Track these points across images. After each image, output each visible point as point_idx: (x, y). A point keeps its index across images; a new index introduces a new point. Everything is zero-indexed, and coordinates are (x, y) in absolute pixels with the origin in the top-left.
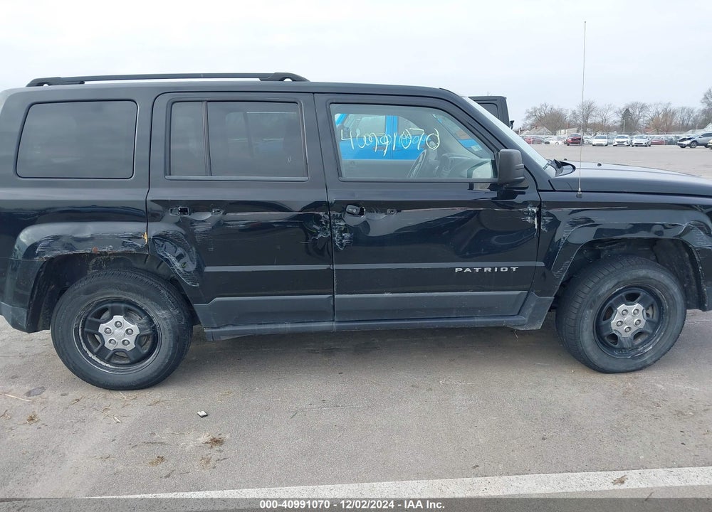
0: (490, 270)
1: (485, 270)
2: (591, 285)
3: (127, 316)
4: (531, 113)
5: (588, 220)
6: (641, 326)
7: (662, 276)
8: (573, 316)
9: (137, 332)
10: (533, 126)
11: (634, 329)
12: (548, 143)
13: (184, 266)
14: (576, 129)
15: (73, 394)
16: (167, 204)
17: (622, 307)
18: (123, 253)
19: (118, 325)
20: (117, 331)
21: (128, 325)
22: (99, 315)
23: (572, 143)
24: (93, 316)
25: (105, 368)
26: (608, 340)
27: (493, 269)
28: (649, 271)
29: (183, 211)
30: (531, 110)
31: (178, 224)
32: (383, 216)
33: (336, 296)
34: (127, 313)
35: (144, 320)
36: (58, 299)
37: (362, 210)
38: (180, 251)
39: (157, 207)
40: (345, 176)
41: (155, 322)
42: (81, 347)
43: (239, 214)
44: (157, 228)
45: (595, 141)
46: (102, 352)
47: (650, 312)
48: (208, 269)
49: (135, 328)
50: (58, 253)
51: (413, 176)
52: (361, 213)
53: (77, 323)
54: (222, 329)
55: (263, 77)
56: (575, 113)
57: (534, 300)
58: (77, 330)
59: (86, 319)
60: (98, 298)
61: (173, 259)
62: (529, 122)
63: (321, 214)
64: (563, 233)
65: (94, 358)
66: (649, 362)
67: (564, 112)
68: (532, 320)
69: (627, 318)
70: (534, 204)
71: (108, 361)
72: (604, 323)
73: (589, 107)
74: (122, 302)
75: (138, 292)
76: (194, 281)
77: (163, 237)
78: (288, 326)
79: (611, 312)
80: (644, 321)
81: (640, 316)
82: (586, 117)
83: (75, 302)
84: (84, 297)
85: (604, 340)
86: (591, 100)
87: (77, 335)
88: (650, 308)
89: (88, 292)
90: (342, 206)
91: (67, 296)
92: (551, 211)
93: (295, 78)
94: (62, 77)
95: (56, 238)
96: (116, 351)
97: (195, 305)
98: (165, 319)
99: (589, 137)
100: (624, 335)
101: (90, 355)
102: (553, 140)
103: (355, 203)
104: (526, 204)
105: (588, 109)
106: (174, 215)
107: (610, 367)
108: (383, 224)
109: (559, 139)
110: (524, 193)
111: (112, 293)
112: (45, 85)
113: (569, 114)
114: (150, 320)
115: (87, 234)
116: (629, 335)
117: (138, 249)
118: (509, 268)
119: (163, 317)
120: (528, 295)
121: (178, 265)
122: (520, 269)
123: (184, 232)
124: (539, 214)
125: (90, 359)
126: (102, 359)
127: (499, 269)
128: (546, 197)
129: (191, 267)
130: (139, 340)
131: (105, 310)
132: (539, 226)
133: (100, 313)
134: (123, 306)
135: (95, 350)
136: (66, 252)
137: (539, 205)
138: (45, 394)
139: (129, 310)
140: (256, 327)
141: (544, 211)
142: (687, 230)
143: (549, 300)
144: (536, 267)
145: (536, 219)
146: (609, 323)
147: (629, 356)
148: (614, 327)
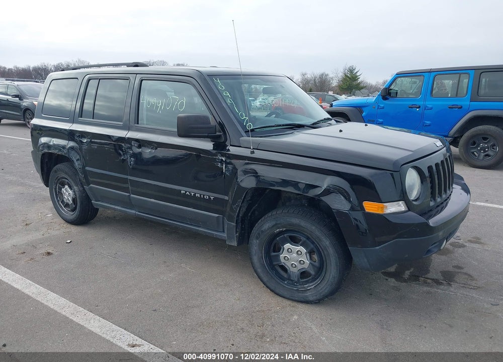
0: (199, 196)
1: (197, 195)
3: (70, 188)
5: (255, 172)
6: (305, 266)
7: (314, 228)
11: (299, 267)
13: (79, 165)
17: (287, 246)
19: (66, 190)
20: (66, 193)
24: (60, 184)
25: (63, 210)
27: (201, 195)
29: (79, 136)
32: (149, 150)
33: (131, 195)
34: (68, 185)
37: (140, 145)
38: (78, 157)
42: (57, 198)
43: (95, 140)
44: (71, 144)
47: (315, 257)
48: (87, 168)
50: (45, 151)
53: (55, 186)
61: (75, 161)
63: (123, 144)
64: (238, 179)
68: (229, 238)
69: (293, 256)
70: (223, 155)
75: (68, 175)
76: (82, 174)
77: (72, 149)
79: (278, 248)
80: (307, 263)
81: (304, 258)
85: (275, 268)
87: (56, 192)
88: (313, 253)
89: (56, 172)
90: (130, 141)
92: (233, 161)
95: (44, 144)
96: (67, 203)
97: (85, 187)
100: (292, 269)
103: (137, 141)
104: (218, 153)
107: (280, 293)
115: (52, 144)
116: (295, 270)
117: (65, 153)
118: (209, 197)
120: (223, 218)
122: (215, 199)
123: (79, 147)
124: (226, 162)
126: (63, 206)
127: (204, 196)
129: (81, 166)
130: (73, 200)
132: (225, 171)
134: (67, 181)
136: (47, 151)
137: (225, 155)
141: (228, 161)
142: (327, 192)
143: (234, 225)
144: (223, 199)
145: (224, 165)
146: (278, 256)
147: (295, 288)
148: (282, 260)
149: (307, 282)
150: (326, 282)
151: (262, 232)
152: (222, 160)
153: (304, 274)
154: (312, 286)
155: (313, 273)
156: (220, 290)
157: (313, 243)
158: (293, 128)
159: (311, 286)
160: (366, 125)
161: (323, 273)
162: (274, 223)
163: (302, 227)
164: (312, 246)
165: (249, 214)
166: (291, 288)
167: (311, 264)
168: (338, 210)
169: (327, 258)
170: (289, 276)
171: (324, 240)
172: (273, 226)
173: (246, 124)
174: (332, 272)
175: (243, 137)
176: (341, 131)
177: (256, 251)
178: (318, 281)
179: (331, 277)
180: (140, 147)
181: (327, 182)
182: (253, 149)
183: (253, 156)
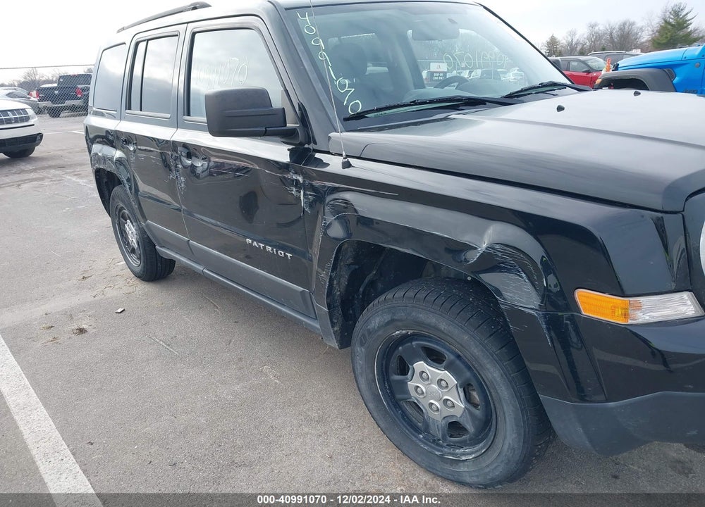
0: (270, 250)
1: (267, 248)
6: (457, 412)
7: (466, 337)
17: (418, 365)
19: (129, 227)
20: (130, 232)
21: (132, 229)
24: (122, 217)
27: (273, 250)
29: (125, 141)
33: (190, 241)
37: (189, 153)
59: (119, 218)
77: (120, 162)
79: (406, 367)
80: (460, 406)
81: (452, 396)
89: (113, 198)
100: (431, 414)
104: (288, 169)
111: (119, 202)
116: (436, 416)
118: (284, 253)
120: (310, 295)
121: (128, 186)
124: (303, 185)
127: (277, 251)
132: (303, 204)
143: (325, 311)
145: (302, 192)
146: (404, 383)
147: (439, 451)
148: (413, 393)
149: (461, 445)
150: (496, 454)
151: (370, 332)
152: (297, 181)
153: (455, 427)
154: (471, 454)
155: (470, 427)
156: (307, 430)
157: (469, 368)
158: (458, 105)
159: (468, 454)
160: (637, 94)
161: (491, 434)
162: (387, 317)
164: (468, 374)
165: (361, 290)
166: (430, 450)
167: (468, 409)
168: (512, 306)
169: (497, 405)
170: (427, 425)
171: (488, 366)
172: (388, 323)
173: (349, 102)
174: (509, 435)
175: (336, 131)
176: (560, 109)
177: (361, 368)
178: (482, 448)
179: (506, 447)
180: (189, 156)
181: (489, 236)
182: (347, 156)
183: (348, 172)
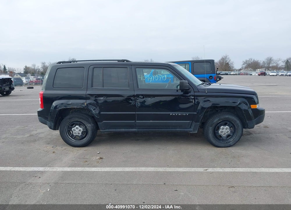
0: (180, 114)
1: (179, 114)
2: (211, 120)
3: (80, 126)
4: (245, 62)
5: (209, 101)
6: (229, 133)
7: (234, 117)
8: (206, 129)
9: (82, 130)
10: (246, 68)
11: (227, 134)
12: (252, 75)
13: (95, 112)
14: (264, 69)
15: (64, 148)
16: (92, 95)
17: (222, 127)
18: (80, 108)
19: (77, 128)
20: (77, 130)
21: (80, 128)
22: (72, 125)
23: (261, 75)
24: (70, 126)
25: (73, 141)
26: (218, 137)
27: (181, 114)
28: (229, 116)
29: (96, 97)
30: (245, 61)
31: (94, 100)
32: (150, 99)
33: (136, 121)
34: (80, 125)
35: (84, 127)
36: (62, 121)
37: (144, 97)
38: (94, 108)
39: (89, 96)
40: (139, 88)
41: (87, 128)
42: (67, 134)
43: (110, 98)
44: (88, 101)
45: (271, 74)
46: (72, 136)
47: (232, 129)
48: (102, 113)
49: (81, 129)
50: (63, 108)
51: (166, 87)
52: (144, 98)
53: (66, 128)
54: (105, 130)
55: (119, 61)
56: (264, 62)
57: (194, 123)
58: (66, 129)
59: (69, 126)
60: (72, 121)
61: (92, 110)
62: (244, 66)
63: (132, 98)
64: (201, 104)
65: (70, 137)
66: (232, 144)
67: (259, 61)
68: (194, 130)
69: (224, 130)
70: (193, 96)
71: (74, 139)
72: (216, 131)
73: (270, 59)
74: (78, 122)
75: (83, 119)
76: (98, 116)
77: (90, 104)
78: (123, 130)
79: (218, 128)
80: (229, 132)
81: (228, 130)
82: (269, 63)
83: (66, 122)
84: (69, 120)
85: (217, 137)
86: (271, 57)
87: (66, 131)
88: (232, 128)
89: (70, 119)
90: (138, 96)
91: (64, 120)
92: (198, 98)
93: (127, 61)
94: (66, 61)
95: (62, 104)
96: (76, 136)
97: (98, 123)
98: (90, 127)
99: (269, 72)
100: (224, 136)
101: (69, 137)
102: (254, 73)
103: (142, 95)
104: (190, 96)
105: (270, 60)
106: (93, 98)
107: (219, 145)
108: (150, 101)
109: (256, 73)
110: (190, 93)
111: (76, 119)
112: (61, 63)
113: (261, 63)
114: (86, 127)
115: (70, 103)
116: (225, 136)
117: (83, 107)
118: (186, 114)
119: (89, 126)
120: (192, 122)
121: (94, 111)
122: (189, 114)
123: (96, 103)
124: (194, 99)
125: (69, 138)
126: (72, 138)
127: (183, 114)
128: (196, 94)
129: (97, 112)
130: (82, 133)
131: (74, 124)
132: (194, 102)
133: (73, 125)
134: (79, 123)
135: (71, 135)
136: (65, 108)
137: (194, 96)
138: (57, 147)
139: (80, 124)
140: (115, 130)
141: (195, 98)
142: (240, 104)
143: (198, 124)
144: (194, 114)
146: (218, 132)
147: (225, 142)
148: (220, 133)
149: (230, 138)
150: (237, 136)
151: (214, 123)
152: (192, 98)
153: (228, 136)
154: (232, 140)
155: (232, 135)
157: (232, 124)
161: (236, 134)
162: (219, 119)
163: (230, 118)
167: (231, 131)
168: (244, 109)
169: (238, 128)
170: (223, 138)
174: (240, 132)
178: (234, 137)
179: (239, 134)
181: (239, 101)
183: (207, 95)
